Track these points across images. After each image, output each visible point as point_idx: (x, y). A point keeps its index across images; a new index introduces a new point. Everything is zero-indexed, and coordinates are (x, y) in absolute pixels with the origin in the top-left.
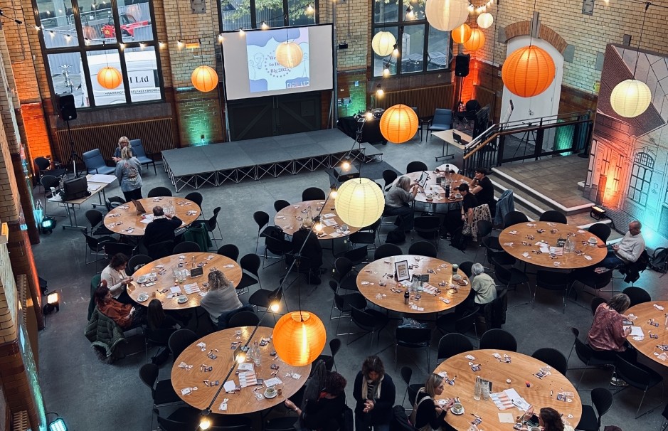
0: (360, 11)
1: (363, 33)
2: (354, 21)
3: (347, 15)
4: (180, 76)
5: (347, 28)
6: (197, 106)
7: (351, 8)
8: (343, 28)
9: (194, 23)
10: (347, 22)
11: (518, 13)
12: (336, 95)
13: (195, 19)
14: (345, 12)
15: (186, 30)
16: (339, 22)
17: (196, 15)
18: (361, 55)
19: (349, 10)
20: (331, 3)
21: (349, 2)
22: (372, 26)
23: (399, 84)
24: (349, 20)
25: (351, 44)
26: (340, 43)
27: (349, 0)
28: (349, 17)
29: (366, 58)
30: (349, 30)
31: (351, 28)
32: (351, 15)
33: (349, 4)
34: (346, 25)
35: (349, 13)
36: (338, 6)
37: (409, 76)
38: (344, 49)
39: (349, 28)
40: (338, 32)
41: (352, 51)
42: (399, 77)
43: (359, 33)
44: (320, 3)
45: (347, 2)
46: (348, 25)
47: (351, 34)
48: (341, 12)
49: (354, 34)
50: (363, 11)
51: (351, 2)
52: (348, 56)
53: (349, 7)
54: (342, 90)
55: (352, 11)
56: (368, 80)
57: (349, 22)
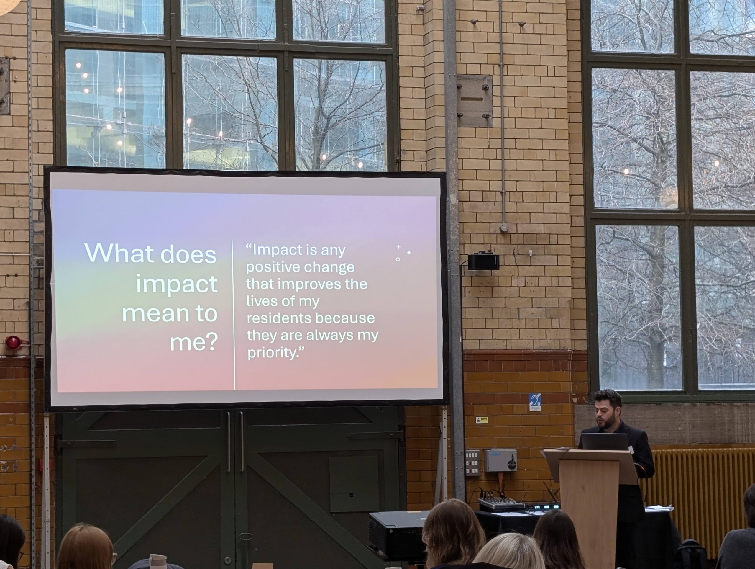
0: (540, 154)
1: (554, 229)
2: (521, 186)
3: (496, 165)
5: (498, 207)
7: (509, 144)
8: (483, 207)
10: (496, 186)
12: (459, 434)
14: (492, 154)
16: (468, 185)
19: (503, 149)
20: (440, 121)
21: (502, 122)
22: (585, 217)
23: (693, 427)
24: (503, 180)
25: (510, 260)
26: (471, 250)
27: (502, 118)
28: (503, 170)
29: (567, 313)
30: (504, 213)
31: (510, 207)
32: (510, 165)
33: (503, 128)
34: (491, 197)
35: (503, 159)
36: (466, 132)
37: (731, 402)
38: (487, 272)
39: (503, 207)
40: (465, 218)
41: (514, 283)
42: (693, 403)
43: (540, 229)
44: (404, 124)
45: (497, 123)
46: (499, 198)
47: (513, 229)
48: (475, 154)
49: (522, 229)
50: (553, 157)
51: (509, 123)
52: (500, 303)
53: (503, 138)
54: (480, 420)
55: (514, 154)
56: (579, 403)
57: (503, 186)
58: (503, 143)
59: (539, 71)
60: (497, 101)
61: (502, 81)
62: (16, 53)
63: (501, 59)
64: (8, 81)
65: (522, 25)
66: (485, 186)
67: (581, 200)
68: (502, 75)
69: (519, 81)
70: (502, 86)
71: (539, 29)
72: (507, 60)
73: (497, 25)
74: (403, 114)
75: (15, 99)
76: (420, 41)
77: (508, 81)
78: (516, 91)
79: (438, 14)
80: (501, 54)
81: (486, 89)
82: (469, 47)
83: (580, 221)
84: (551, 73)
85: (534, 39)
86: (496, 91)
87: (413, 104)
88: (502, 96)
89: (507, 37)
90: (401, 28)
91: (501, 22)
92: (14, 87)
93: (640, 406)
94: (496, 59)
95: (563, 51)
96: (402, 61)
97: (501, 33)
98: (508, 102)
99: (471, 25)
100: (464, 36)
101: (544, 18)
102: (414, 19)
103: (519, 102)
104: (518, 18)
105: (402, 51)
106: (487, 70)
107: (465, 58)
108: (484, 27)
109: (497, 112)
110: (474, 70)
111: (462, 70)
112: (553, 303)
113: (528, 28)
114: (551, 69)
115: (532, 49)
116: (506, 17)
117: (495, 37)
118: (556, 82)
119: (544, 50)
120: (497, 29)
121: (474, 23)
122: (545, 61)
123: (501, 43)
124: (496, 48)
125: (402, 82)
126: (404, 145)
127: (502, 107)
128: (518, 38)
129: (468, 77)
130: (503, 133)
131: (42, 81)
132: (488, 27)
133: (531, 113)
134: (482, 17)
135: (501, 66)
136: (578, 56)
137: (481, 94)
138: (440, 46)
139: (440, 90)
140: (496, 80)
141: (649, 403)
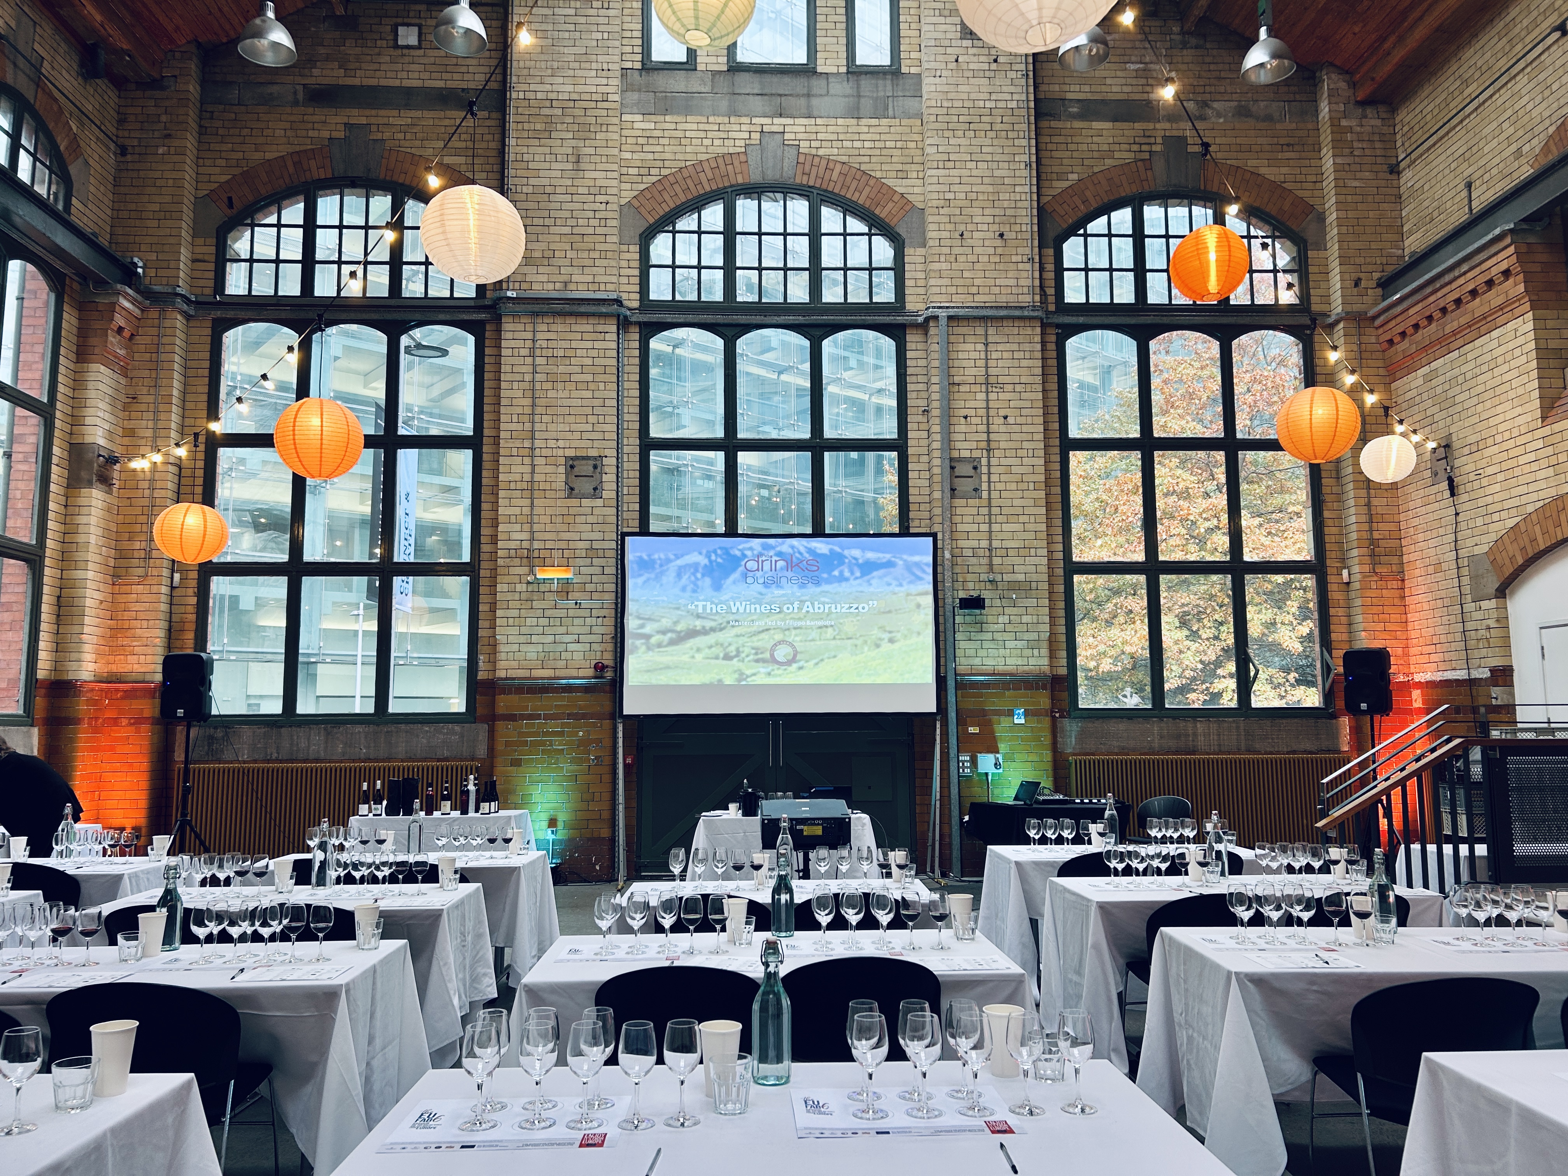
0: (1022, 519)
1: (1034, 577)
2: (1006, 544)
3: (984, 527)
4: (515, 647)
5: (985, 561)
6: (547, 734)
7: (995, 510)
8: (974, 560)
9: (570, 519)
10: (985, 544)
11: (1524, 489)
12: (953, 741)
13: (572, 511)
14: (980, 519)
15: (547, 536)
16: (961, 544)
17: (575, 502)
18: (1026, 636)
19: (990, 515)
20: (937, 495)
21: (989, 494)
22: (1064, 568)
23: (1162, 737)
24: (990, 540)
25: (997, 602)
26: (962, 595)
27: (989, 491)
28: (990, 532)
29: (1045, 644)
30: (991, 565)
31: (996, 561)
32: (996, 527)
33: (990, 499)
34: (981, 552)
35: (990, 523)
36: (958, 502)
37: (1194, 718)
38: (977, 611)
39: (991, 561)
40: (957, 569)
41: (1001, 619)
42: (1161, 718)
43: (1021, 577)
44: (912, 499)
45: (985, 495)
46: (987, 554)
47: (998, 578)
48: (967, 519)
49: (1006, 577)
50: (1032, 520)
51: (995, 495)
52: (989, 636)
53: (990, 506)
54: (972, 730)
55: (1000, 519)
56: (1060, 717)
57: (990, 545)
58: (990, 511)
59: (1020, 453)
60: (985, 478)
61: (989, 462)
62: (607, 452)
63: (989, 445)
64: (601, 473)
65: (1005, 417)
66: (975, 544)
67: (1060, 555)
68: (989, 457)
69: (1004, 461)
70: (989, 466)
71: (1020, 420)
72: (993, 445)
73: (984, 419)
74: (912, 491)
75: (606, 486)
76: (924, 434)
77: (994, 461)
78: (1001, 470)
79: (936, 412)
80: (989, 441)
81: (975, 468)
82: (962, 437)
83: (1060, 572)
84: (1030, 454)
85: (1017, 428)
86: (984, 470)
87: (919, 483)
88: (989, 473)
89: (993, 428)
90: (910, 426)
91: (988, 416)
92: (605, 478)
93: (1114, 720)
94: (984, 445)
95: (1041, 436)
96: (910, 451)
97: (988, 424)
98: (994, 478)
99: (963, 420)
100: (957, 428)
101: (1024, 412)
102: (920, 418)
103: (1004, 478)
104: (1002, 413)
105: (910, 443)
106: (976, 454)
107: (958, 445)
108: (975, 420)
109: (985, 486)
110: (966, 454)
111: (955, 454)
112: (1035, 636)
113: (1011, 420)
114: (1031, 452)
115: (1014, 437)
116: (992, 412)
117: (983, 428)
118: (1035, 461)
119: (1025, 436)
120: (985, 422)
121: (966, 417)
122: (1026, 445)
123: (988, 433)
124: (984, 437)
125: (911, 466)
126: (912, 515)
127: (989, 482)
128: (1003, 429)
129: (960, 460)
130: (990, 503)
131: (632, 474)
132: (978, 420)
133: (1013, 486)
134: (972, 412)
135: (988, 451)
136: (1057, 442)
137: (971, 472)
138: (938, 437)
139: (937, 470)
140: (984, 461)
141: (1122, 718)
